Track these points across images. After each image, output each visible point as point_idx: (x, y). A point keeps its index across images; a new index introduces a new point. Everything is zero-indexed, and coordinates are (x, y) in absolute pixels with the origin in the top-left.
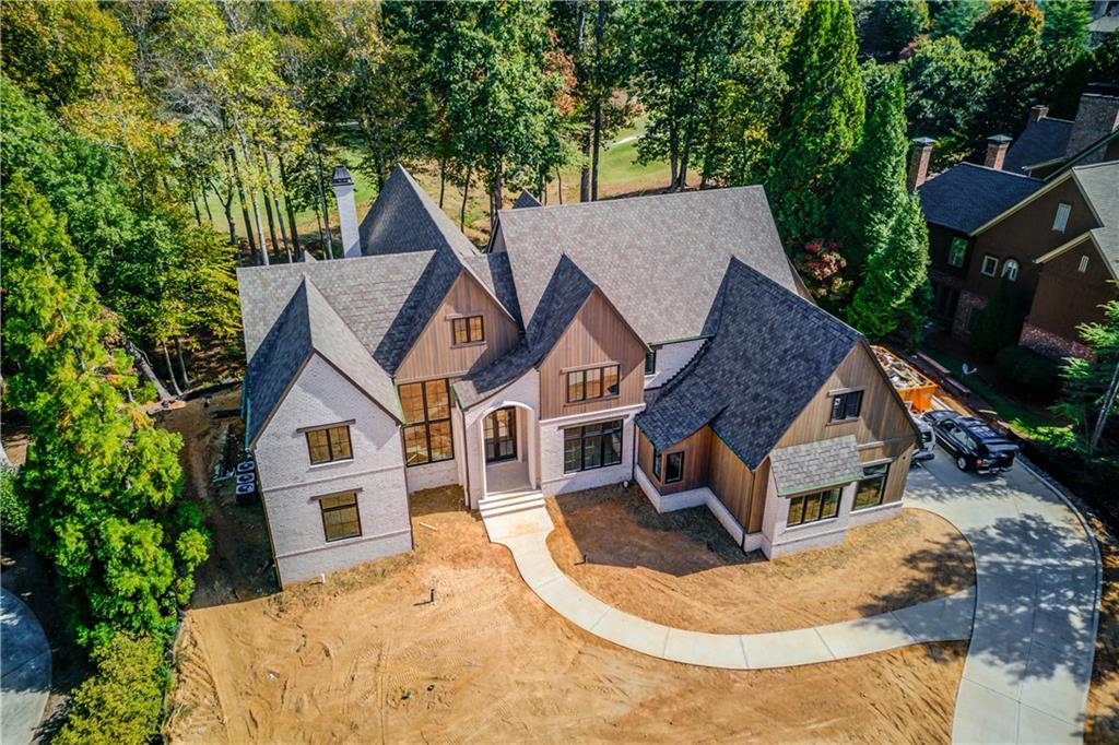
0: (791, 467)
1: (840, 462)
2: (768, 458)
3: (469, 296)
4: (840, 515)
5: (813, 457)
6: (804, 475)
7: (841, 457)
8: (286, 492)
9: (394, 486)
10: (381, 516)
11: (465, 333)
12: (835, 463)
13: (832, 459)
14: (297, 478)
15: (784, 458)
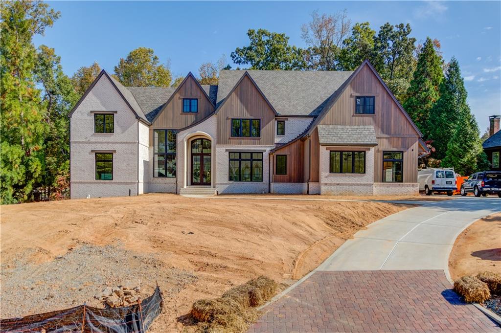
0: (330, 133)
1: (362, 136)
2: (317, 127)
3: (192, 88)
4: (366, 172)
5: (345, 131)
6: (338, 138)
7: (363, 134)
8: (80, 145)
9: (131, 153)
10: (124, 170)
11: (188, 107)
12: (359, 136)
13: (357, 134)
14: (87, 138)
15: (326, 129)
